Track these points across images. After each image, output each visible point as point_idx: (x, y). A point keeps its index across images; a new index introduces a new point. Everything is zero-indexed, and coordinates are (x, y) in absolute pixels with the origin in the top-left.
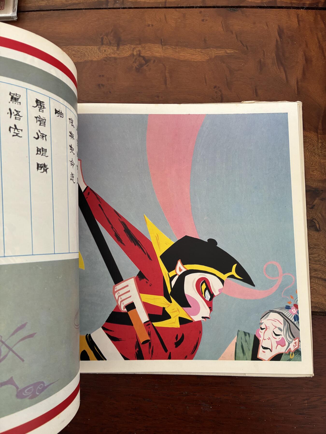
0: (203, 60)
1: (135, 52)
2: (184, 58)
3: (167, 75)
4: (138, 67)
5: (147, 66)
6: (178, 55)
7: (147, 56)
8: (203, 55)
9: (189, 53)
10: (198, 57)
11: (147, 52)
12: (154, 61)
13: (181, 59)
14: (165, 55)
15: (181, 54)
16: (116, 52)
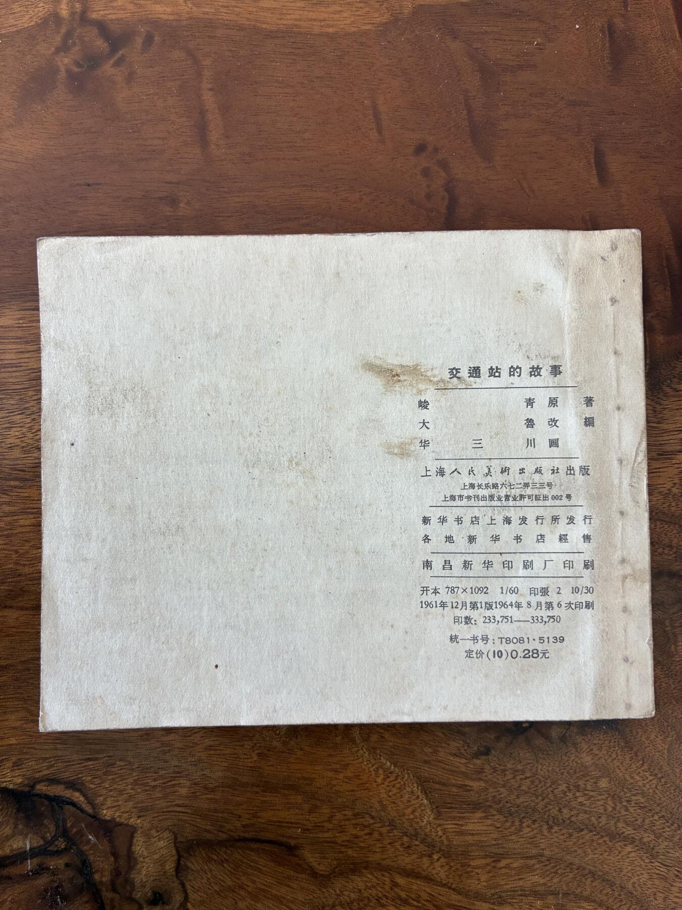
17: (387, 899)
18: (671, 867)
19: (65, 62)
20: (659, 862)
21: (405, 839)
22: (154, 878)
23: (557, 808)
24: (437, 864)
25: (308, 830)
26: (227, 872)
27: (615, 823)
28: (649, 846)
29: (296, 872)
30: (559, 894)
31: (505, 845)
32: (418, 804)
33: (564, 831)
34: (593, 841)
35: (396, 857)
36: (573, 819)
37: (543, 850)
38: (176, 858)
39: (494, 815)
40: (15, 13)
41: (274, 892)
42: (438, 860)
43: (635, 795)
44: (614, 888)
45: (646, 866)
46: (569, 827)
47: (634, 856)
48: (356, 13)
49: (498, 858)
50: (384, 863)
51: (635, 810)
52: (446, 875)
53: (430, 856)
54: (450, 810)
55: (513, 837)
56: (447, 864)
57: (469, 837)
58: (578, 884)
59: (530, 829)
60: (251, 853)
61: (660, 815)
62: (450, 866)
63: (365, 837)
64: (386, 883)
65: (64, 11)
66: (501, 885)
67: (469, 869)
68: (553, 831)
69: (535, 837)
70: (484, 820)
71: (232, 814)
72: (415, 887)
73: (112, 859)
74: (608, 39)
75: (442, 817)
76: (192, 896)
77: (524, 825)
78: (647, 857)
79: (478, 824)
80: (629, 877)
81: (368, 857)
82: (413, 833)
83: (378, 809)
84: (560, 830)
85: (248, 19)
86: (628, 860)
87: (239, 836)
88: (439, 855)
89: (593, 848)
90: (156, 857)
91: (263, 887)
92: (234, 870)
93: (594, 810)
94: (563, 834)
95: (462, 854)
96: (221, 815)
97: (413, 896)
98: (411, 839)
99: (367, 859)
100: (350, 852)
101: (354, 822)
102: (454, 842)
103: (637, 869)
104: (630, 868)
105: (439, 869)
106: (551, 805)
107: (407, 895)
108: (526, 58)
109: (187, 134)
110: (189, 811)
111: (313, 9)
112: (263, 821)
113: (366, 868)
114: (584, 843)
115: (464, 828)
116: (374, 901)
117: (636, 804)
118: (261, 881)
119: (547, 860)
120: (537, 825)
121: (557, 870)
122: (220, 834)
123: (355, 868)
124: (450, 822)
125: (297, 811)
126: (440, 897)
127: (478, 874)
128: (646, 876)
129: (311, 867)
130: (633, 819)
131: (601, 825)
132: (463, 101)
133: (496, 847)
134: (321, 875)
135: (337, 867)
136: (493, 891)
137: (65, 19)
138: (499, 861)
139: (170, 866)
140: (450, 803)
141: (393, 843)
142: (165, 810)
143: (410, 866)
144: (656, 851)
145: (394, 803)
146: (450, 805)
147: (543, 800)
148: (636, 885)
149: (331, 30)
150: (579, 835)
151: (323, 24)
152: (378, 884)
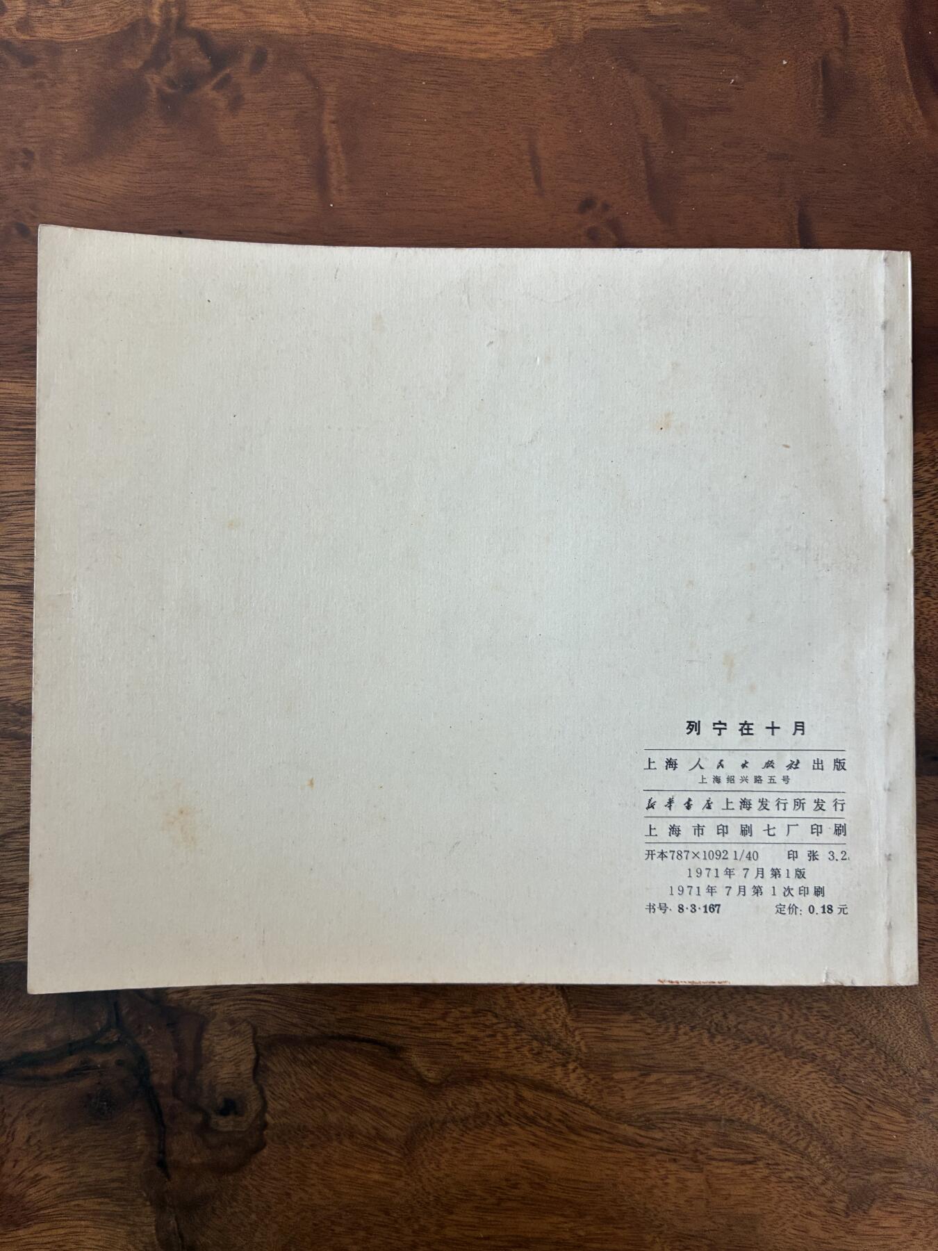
0: (523, 54)
1: (156, 10)
2: (424, 40)
3: (331, 133)
4: (169, 91)
5: (219, 87)
6: (386, 26)
7: (223, 31)
8: (522, 26)
9: (447, 16)
10: (496, 34)
11: (220, 11)
12: (259, 60)
13: (403, 47)
14: (317, 21)
15: (403, 20)
16: (57, 14)
17: (510, 1116)
18: (861, 1095)
19: (154, 80)
20: (846, 1088)
21: (535, 1044)
22: (226, 1081)
23: (721, 1013)
24: (573, 1076)
25: (417, 1028)
26: (317, 1076)
27: (792, 1035)
28: (834, 1066)
29: (400, 1078)
30: (720, 1121)
31: (656, 1056)
32: (552, 1003)
33: (730, 1041)
34: (764, 1055)
35: (523, 1064)
36: (740, 1027)
37: (702, 1063)
38: (253, 1057)
39: (642, 1019)
40: (96, 16)
41: (373, 1102)
42: (574, 1071)
43: (817, 1001)
44: (790, 1116)
45: (830, 1091)
46: (734, 1037)
47: (815, 1077)
48: (516, 36)
49: (647, 1070)
50: (510, 1072)
51: (817, 1020)
52: (584, 1090)
53: (564, 1065)
54: (591, 1010)
55: (667, 1046)
56: (585, 1076)
57: (614, 1044)
58: (745, 1109)
59: (687, 1037)
60: (347, 1054)
61: (848, 1028)
62: (590, 1080)
63: (487, 1040)
64: (510, 1096)
65: (156, 19)
66: (649, 1105)
67: (611, 1084)
68: (716, 1040)
69: (694, 1047)
70: (633, 1025)
71: (325, 1005)
72: (545, 1103)
73: (175, 1056)
74: (821, 79)
75: (580, 1019)
76: (272, 1105)
77: (680, 1032)
78: (831, 1080)
79: (624, 1029)
80: (808, 1103)
81: (489, 1064)
82: (545, 1036)
83: (504, 1006)
84: (725, 1040)
85: (382, 38)
86: (807, 1082)
87: (333, 1032)
88: (575, 1064)
89: (764, 1064)
90: (228, 1055)
91: (358, 1096)
92: (325, 1073)
93: (767, 1016)
94: (728, 1045)
95: (603, 1065)
96: (312, 1006)
97: (543, 1114)
98: (543, 1044)
99: (487, 1066)
100: (467, 1057)
101: (472, 1020)
102: (595, 1050)
103: (820, 1094)
104: (809, 1092)
105: (574, 1081)
106: (713, 1008)
107: (534, 1112)
108: (720, 100)
109: (303, 175)
110: (272, 1000)
111: (465, 30)
112: (363, 1015)
113: (485, 1077)
114: (752, 1058)
115: (605, 1033)
116: (493, 1117)
117: (818, 1012)
118: (357, 1088)
119: (708, 1077)
120: (696, 1033)
121: (719, 1089)
122: (309, 1029)
123: (474, 1076)
124: (588, 1025)
125: (404, 1005)
126: (576, 1117)
127: (622, 1090)
128: (828, 1105)
129: (419, 1074)
130: (815, 1031)
131: (774, 1036)
132: (640, 149)
133: (644, 1057)
134: (430, 1084)
135: (450, 1075)
136: (640, 1112)
137: (158, 27)
138: (650, 1075)
139: (246, 1067)
140: (591, 1002)
141: (520, 1048)
142: (244, 997)
143: (540, 1078)
144: (843, 1073)
145: (524, 1000)
146: (591, 1005)
147: (705, 1002)
148: (817, 1115)
149: (482, 56)
150: (748, 1047)
151: (473, 47)
152: (500, 1097)
